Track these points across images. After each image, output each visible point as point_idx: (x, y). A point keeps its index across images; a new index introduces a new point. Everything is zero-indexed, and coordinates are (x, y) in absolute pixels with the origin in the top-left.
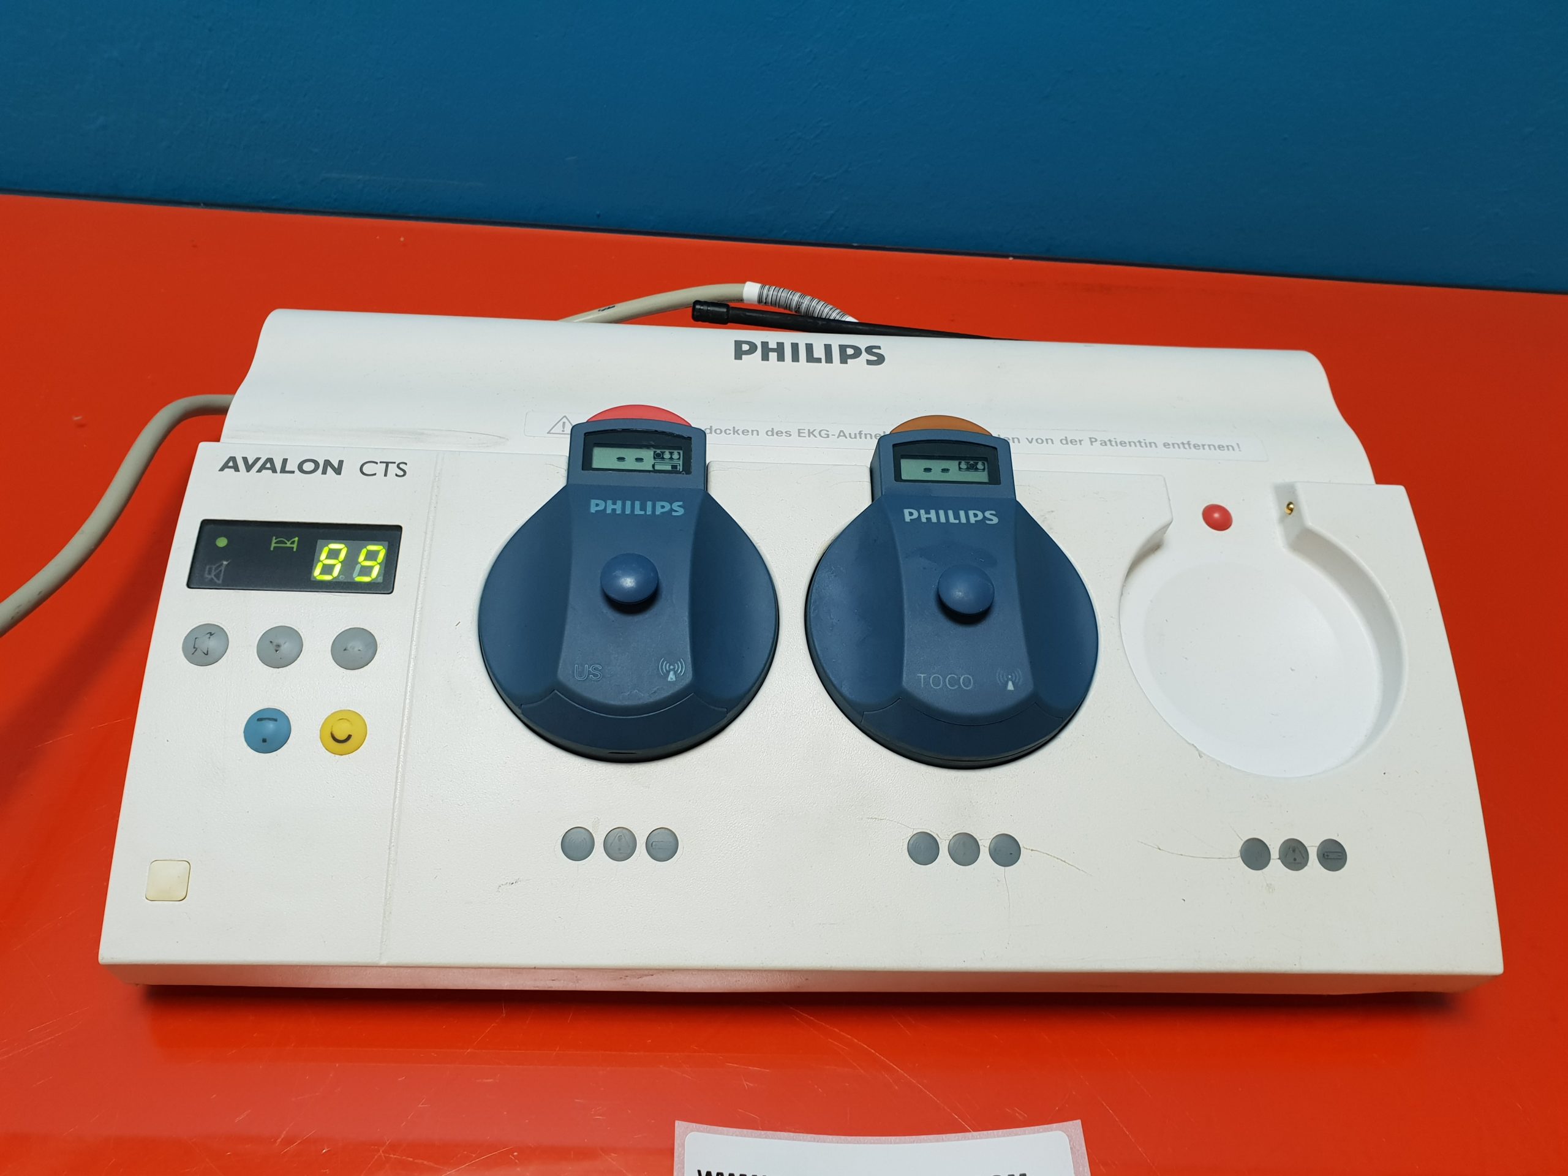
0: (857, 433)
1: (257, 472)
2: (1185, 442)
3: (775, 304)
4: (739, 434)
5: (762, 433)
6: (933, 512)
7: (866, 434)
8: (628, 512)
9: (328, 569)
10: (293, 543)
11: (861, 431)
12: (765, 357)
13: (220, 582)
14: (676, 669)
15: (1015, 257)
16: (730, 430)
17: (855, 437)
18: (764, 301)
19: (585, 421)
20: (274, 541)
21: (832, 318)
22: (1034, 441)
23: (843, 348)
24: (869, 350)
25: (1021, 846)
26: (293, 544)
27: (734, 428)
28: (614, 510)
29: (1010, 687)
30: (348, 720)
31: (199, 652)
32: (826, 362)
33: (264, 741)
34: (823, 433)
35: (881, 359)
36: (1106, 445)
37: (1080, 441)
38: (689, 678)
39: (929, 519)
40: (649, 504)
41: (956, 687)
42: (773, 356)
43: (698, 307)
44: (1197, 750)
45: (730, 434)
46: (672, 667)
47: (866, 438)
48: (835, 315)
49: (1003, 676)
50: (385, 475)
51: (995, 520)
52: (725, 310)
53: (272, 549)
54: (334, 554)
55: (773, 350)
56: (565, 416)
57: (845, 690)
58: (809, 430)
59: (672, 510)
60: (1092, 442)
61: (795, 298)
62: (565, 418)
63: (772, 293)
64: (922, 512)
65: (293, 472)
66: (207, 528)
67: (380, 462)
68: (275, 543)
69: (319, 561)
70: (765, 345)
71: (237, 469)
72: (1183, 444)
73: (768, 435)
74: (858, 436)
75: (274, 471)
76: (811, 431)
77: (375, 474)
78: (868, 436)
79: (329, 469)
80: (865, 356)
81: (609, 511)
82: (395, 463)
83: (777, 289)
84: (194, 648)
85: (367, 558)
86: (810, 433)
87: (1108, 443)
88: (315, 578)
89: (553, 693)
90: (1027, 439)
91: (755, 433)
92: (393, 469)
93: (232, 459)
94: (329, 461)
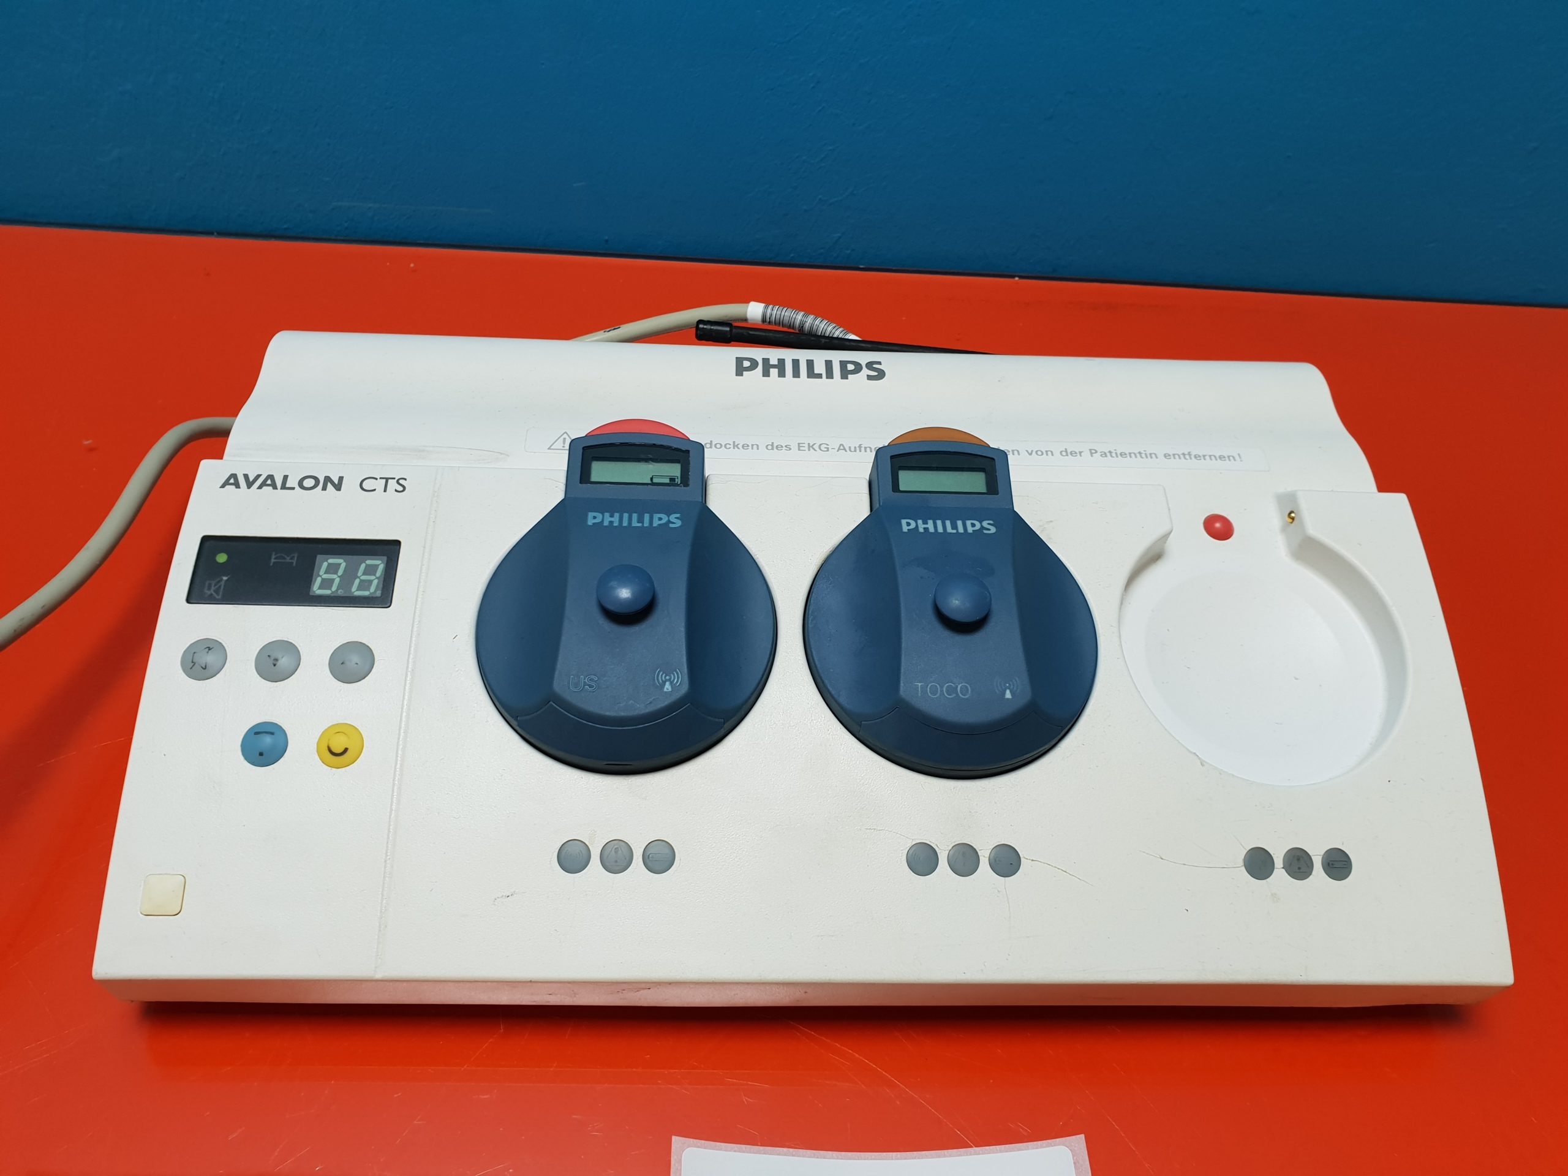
0: (857, 446)
1: (258, 488)
2: (1186, 453)
3: (779, 323)
4: (739, 448)
5: (762, 447)
6: (930, 522)
7: (865, 448)
8: (625, 524)
9: (326, 584)
10: (293, 558)
11: (860, 445)
12: (766, 374)
13: (220, 597)
14: (672, 680)
15: (1021, 277)
16: (730, 445)
17: (855, 451)
18: (768, 320)
19: (584, 435)
20: (273, 557)
21: (835, 336)
22: (1034, 453)
23: (843, 364)
24: (870, 365)
25: (1021, 856)
26: (293, 560)
27: (734, 442)
28: (611, 522)
29: (1008, 695)
30: (345, 734)
31: (197, 667)
32: (827, 378)
33: (261, 754)
34: (823, 447)
35: (881, 375)
36: (1106, 456)
37: (1080, 453)
38: (685, 688)
39: (926, 529)
40: (647, 517)
41: (954, 695)
42: (774, 372)
43: (701, 326)
44: (1199, 759)
45: (730, 448)
46: (668, 678)
47: (866, 451)
48: (838, 333)
49: (1001, 684)
50: (385, 491)
51: (993, 530)
52: (728, 329)
53: (271, 564)
54: (333, 569)
55: (774, 366)
56: (566, 433)
57: (842, 700)
58: (809, 444)
59: (669, 522)
60: (1092, 454)
61: (799, 317)
62: (565, 434)
63: (777, 312)
64: (920, 522)
65: (293, 488)
66: (207, 544)
67: (380, 478)
68: (275, 559)
69: (318, 576)
70: (766, 361)
71: (237, 486)
72: (1184, 454)
73: (767, 449)
74: (858, 449)
75: (275, 488)
76: (811, 445)
77: (375, 490)
78: (868, 449)
79: (329, 485)
80: (865, 372)
81: (606, 523)
82: (394, 478)
83: (781, 308)
84: (192, 662)
85: (365, 573)
86: (810, 447)
87: (1108, 454)
88: (314, 592)
89: (548, 705)
90: (1027, 451)
91: (755, 447)
92: (392, 484)
93: (234, 476)
94: (329, 477)
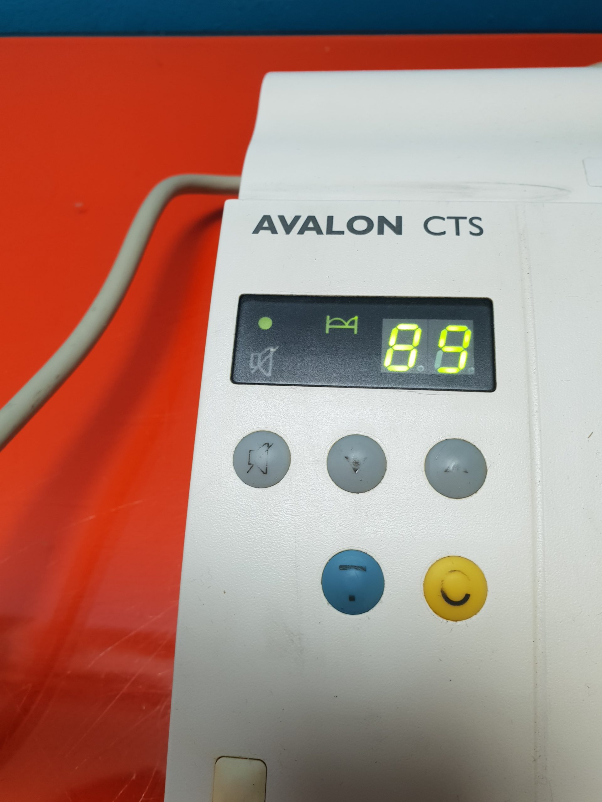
1: (299, 233)
9: (400, 358)
10: (352, 323)
13: (269, 375)
20: (328, 320)
26: (353, 325)
30: (463, 573)
31: (255, 470)
33: (352, 597)
50: (458, 233)
53: (327, 332)
54: (405, 337)
65: (342, 233)
66: (245, 305)
67: (448, 218)
68: (331, 324)
69: (389, 347)
71: (274, 231)
75: (319, 232)
77: (444, 233)
79: (386, 227)
82: (465, 218)
84: (249, 464)
85: (449, 343)
88: (386, 368)
92: (465, 225)
93: (267, 218)
94: (383, 217)
